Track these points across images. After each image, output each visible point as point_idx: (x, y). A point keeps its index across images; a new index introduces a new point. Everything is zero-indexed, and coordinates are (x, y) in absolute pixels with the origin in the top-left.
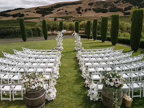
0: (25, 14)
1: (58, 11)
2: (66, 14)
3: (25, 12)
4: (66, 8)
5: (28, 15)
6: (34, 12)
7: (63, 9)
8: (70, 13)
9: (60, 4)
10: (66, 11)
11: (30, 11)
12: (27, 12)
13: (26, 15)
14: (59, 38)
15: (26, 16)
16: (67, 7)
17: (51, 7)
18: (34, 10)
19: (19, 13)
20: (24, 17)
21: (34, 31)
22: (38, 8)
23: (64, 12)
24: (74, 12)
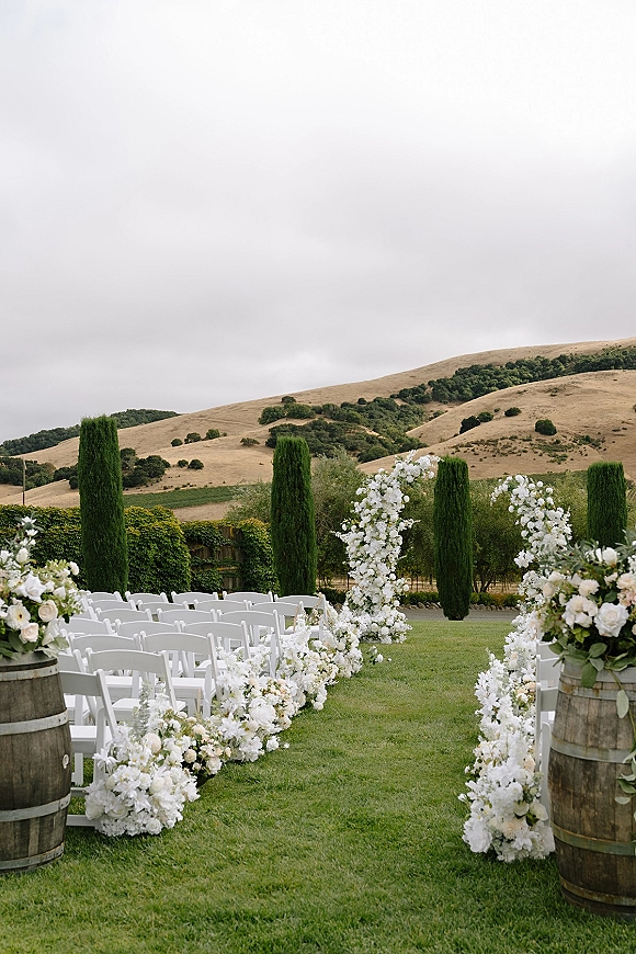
0: (171, 456)
1: (468, 424)
2: (547, 449)
3: (176, 443)
4: (545, 400)
5: (196, 465)
6: (247, 443)
7: (511, 413)
8: (587, 440)
9: (489, 367)
10: (545, 428)
11: (212, 435)
12: (193, 438)
13: (182, 464)
15: (174, 479)
16: (554, 392)
17: (402, 395)
18: (249, 425)
19: (128, 453)
20: (165, 482)
21: (206, 554)
22: (286, 407)
23: (525, 436)
24: (622, 432)
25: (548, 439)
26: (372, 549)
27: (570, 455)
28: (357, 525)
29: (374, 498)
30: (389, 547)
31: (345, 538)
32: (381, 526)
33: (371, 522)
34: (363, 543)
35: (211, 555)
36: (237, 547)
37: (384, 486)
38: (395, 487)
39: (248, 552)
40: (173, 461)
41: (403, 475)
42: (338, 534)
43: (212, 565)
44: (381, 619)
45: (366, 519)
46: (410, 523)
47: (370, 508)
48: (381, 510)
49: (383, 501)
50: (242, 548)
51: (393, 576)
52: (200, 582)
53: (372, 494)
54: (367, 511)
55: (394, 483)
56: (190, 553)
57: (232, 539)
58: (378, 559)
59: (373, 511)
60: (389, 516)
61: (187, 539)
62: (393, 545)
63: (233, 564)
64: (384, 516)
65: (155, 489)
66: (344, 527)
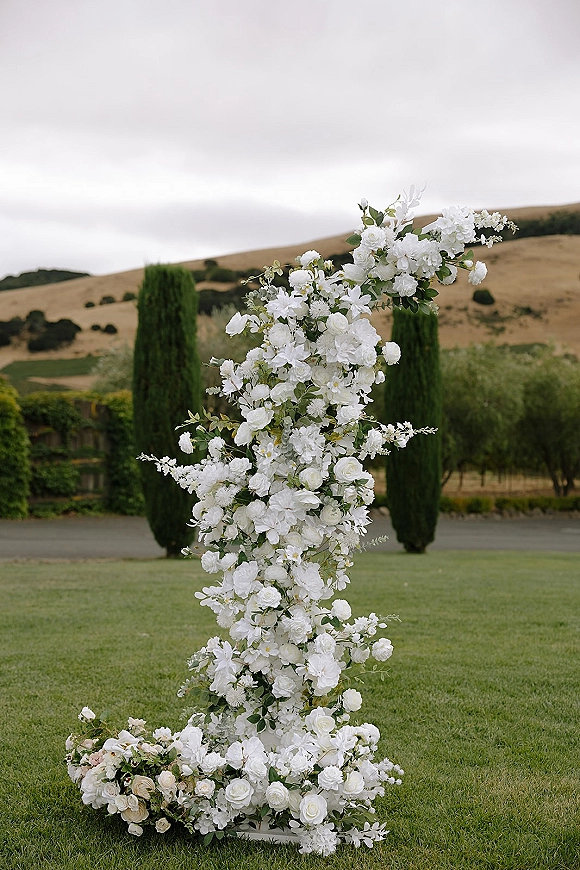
0: (82, 318)
2: (485, 319)
3: (89, 305)
5: (110, 330)
8: (528, 311)
10: (483, 297)
11: (128, 297)
12: (108, 300)
13: (96, 328)
14: (267, 451)
16: (495, 259)
19: (35, 315)
20: (76, 347)
21: (55, 439)
22: (208, 270)
23: (461, 306)
24: (567, 303)
25: (486, 310)
26: (273, 517)
27: (508, 326)
28: (228, 435)
29: (286, 349)
30: (331, 515)
31: (187, 477)
32: (308, 440)
33: (275, 427)
34: (246, 497)
35: (64, 442)
36: (101, 431)
37: (319, 308)
38: (355, 311)
39: (116, 437)
40: (85, 324)
41: (383, 272)
42: (166, 465)
43: (63, 457)
44: (302, 764)
45: (257, 419)
46: (402, 434)
47: (270, 379)
48: (306, 390)
49: (315, 360)
50: (109, 432)
51: (342, 609)
52: (44, 481)
53: (277, 335)
54: (261, 391)
55: (354, 299)
56: (31, 438)
57: (95, 419)
58: (292, 552)
59: (282, 392)
60: (331, 411)
61: (26, 417)
62: (345, 508)
63: (96, 454)
64: (317, 407)
65: (65, 354)
66: (186, 442)
